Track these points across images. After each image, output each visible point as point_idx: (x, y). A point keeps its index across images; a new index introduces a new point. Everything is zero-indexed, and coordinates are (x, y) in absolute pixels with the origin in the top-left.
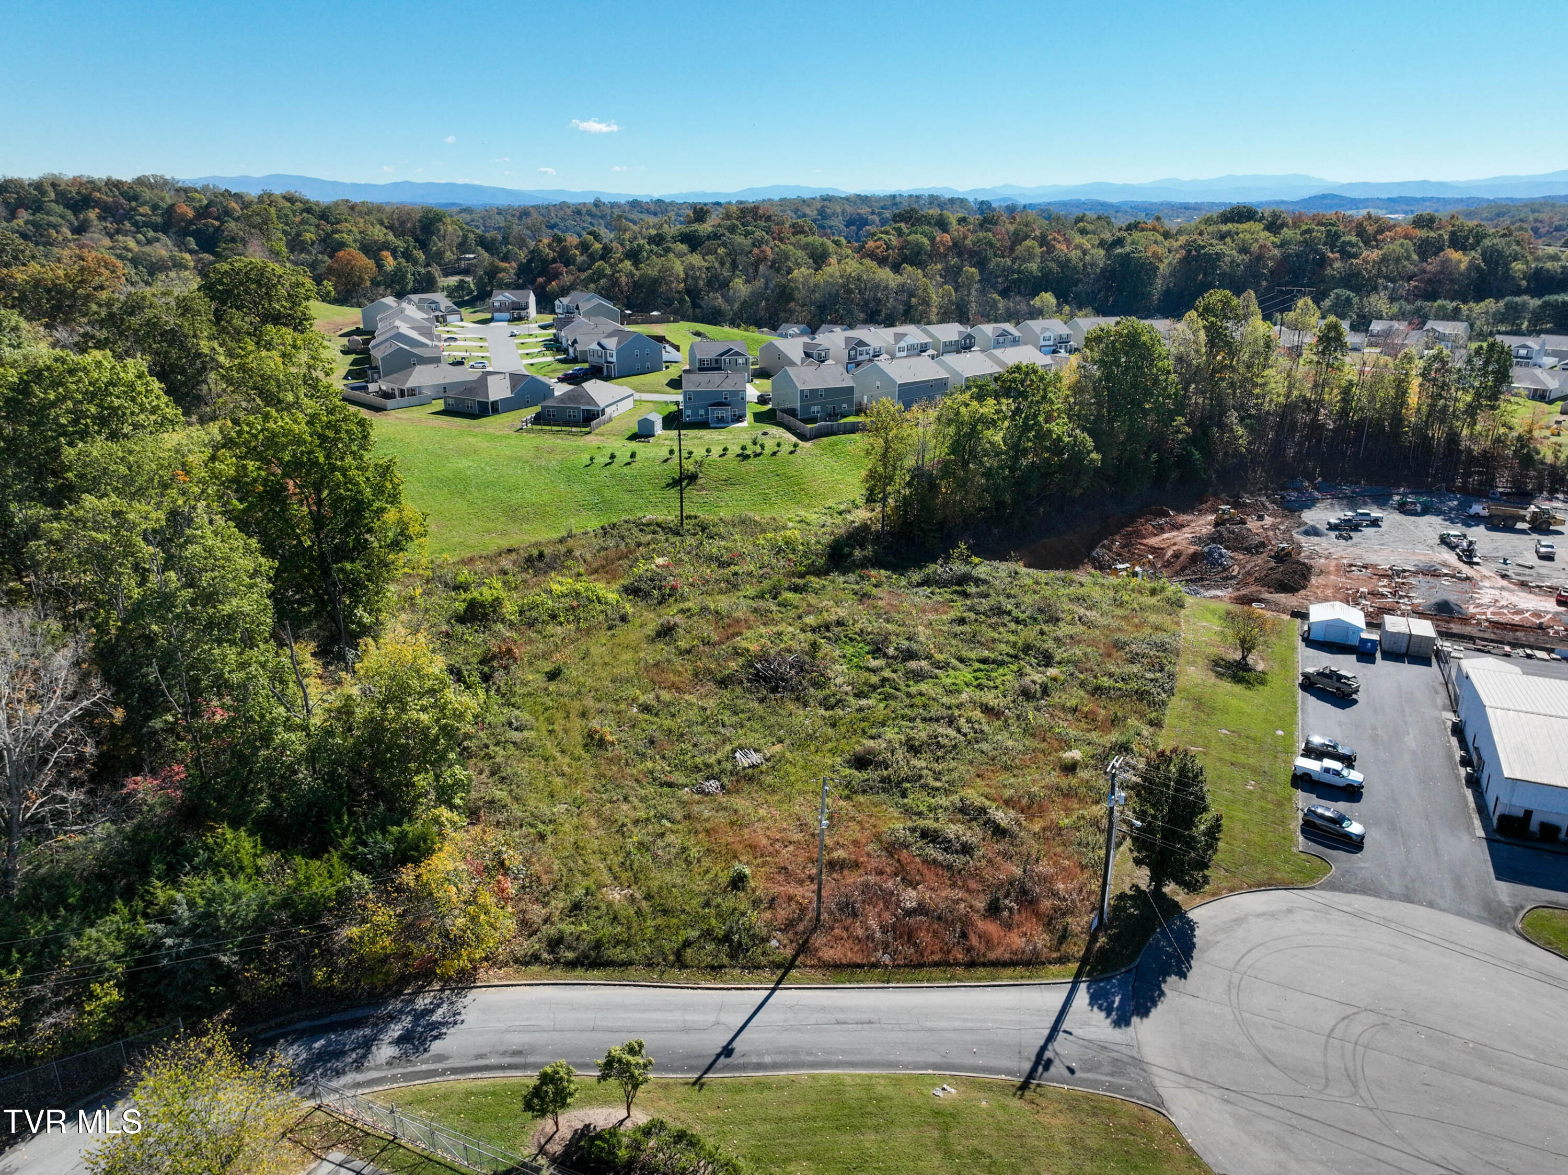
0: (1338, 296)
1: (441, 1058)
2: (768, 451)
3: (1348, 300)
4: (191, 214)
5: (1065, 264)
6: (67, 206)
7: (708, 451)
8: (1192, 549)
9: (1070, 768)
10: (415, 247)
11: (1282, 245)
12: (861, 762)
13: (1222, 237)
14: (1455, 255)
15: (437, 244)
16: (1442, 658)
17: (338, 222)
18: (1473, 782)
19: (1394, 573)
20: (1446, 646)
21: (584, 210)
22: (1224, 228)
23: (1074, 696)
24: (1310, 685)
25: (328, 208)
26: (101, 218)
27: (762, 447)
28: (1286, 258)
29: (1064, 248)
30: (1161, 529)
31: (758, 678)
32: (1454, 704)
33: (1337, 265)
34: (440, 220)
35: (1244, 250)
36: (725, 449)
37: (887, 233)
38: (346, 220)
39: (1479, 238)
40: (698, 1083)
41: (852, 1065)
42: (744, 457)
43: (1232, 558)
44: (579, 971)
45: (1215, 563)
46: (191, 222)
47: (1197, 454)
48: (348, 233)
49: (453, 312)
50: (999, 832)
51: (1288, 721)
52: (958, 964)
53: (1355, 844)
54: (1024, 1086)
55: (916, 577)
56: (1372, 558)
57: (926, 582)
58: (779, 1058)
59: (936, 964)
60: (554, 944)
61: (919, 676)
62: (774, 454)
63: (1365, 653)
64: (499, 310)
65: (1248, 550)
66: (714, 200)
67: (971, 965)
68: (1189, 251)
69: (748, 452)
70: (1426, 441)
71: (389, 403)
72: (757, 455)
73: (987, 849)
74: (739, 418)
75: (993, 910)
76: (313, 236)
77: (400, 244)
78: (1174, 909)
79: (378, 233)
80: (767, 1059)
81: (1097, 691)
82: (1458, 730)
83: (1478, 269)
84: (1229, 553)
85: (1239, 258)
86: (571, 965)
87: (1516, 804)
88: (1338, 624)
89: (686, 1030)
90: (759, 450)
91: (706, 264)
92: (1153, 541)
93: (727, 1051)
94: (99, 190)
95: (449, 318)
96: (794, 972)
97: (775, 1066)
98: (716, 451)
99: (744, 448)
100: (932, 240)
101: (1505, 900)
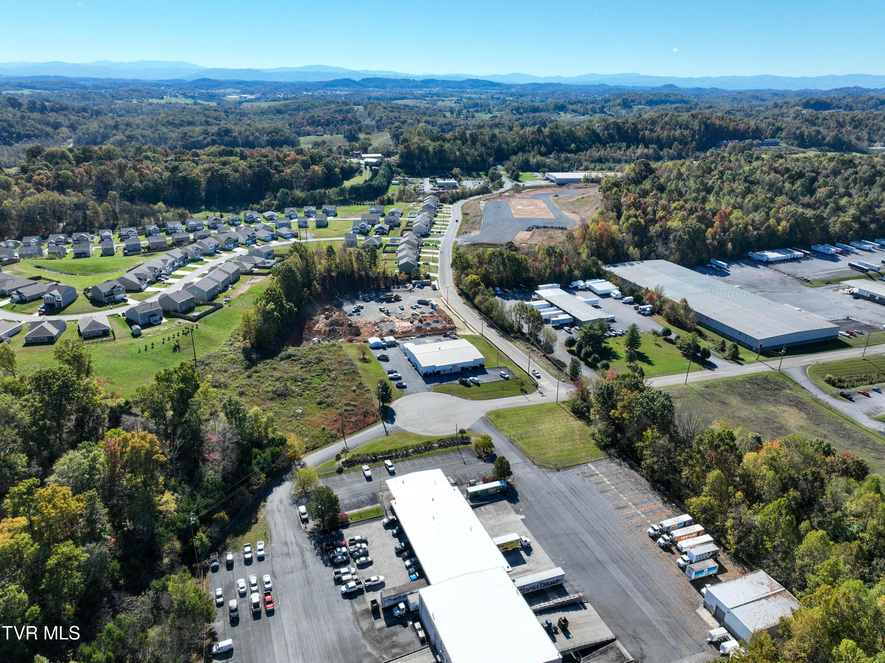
0: (283, 192)
1: (310, 466)
3: (287, 193)
5: (155, 182)
8: (327, 329)
9: (354, 391)
11: (251, 167)
12: (320, 403)
13: (224, 164)
14: (316, 168)
16: (398, 344)
18: (416, 369)
19: (376, 324)
20: (398, 341)
22: (224, 159)
23: (343, 377)
24: (379, 359)
28: (255, 174)
29: (148, 172)
30: (314, 324)
31: (279, 395)
32: (406, 355)
33: (276, 176)
35: (236, 171)
36: (178, 333)
37: (41, 169)
39: (321, 158)
41: (365, 442)
42: (185, 334)
43: (339, 329)
44: (315, 450)
45: (335, 331)
50: (354, 406)
51: (381, 368)
53: (405, 387)
54: (388, 434)
55: (278, 359)
56: (369, 320)
57: (282, 359)
58: (355, 445)
59: (363, 427)
60: (307, 448)
61: (310, 383)
62: (192, 330)
63: (384, 348)
65: (340, 325)
67: (367, 425)
68: (213, 173)
70: (360, 275)
73: (355, 409)
74: (161, 318)
75: (365, 417)
78: (388, 407)
80: (354, 447)
81: (345, 374)
82: (409, 360)
83: (326, 174)
84: (336, 327)
85: (237, 175)
86: (313, 450)
87: (424, 371)
88: (377, 343)
89: (339, 448)
92: (316, 328)
96: (346, 436)
98: (176, 334)
100: (73, 172)
101: (429, 387)
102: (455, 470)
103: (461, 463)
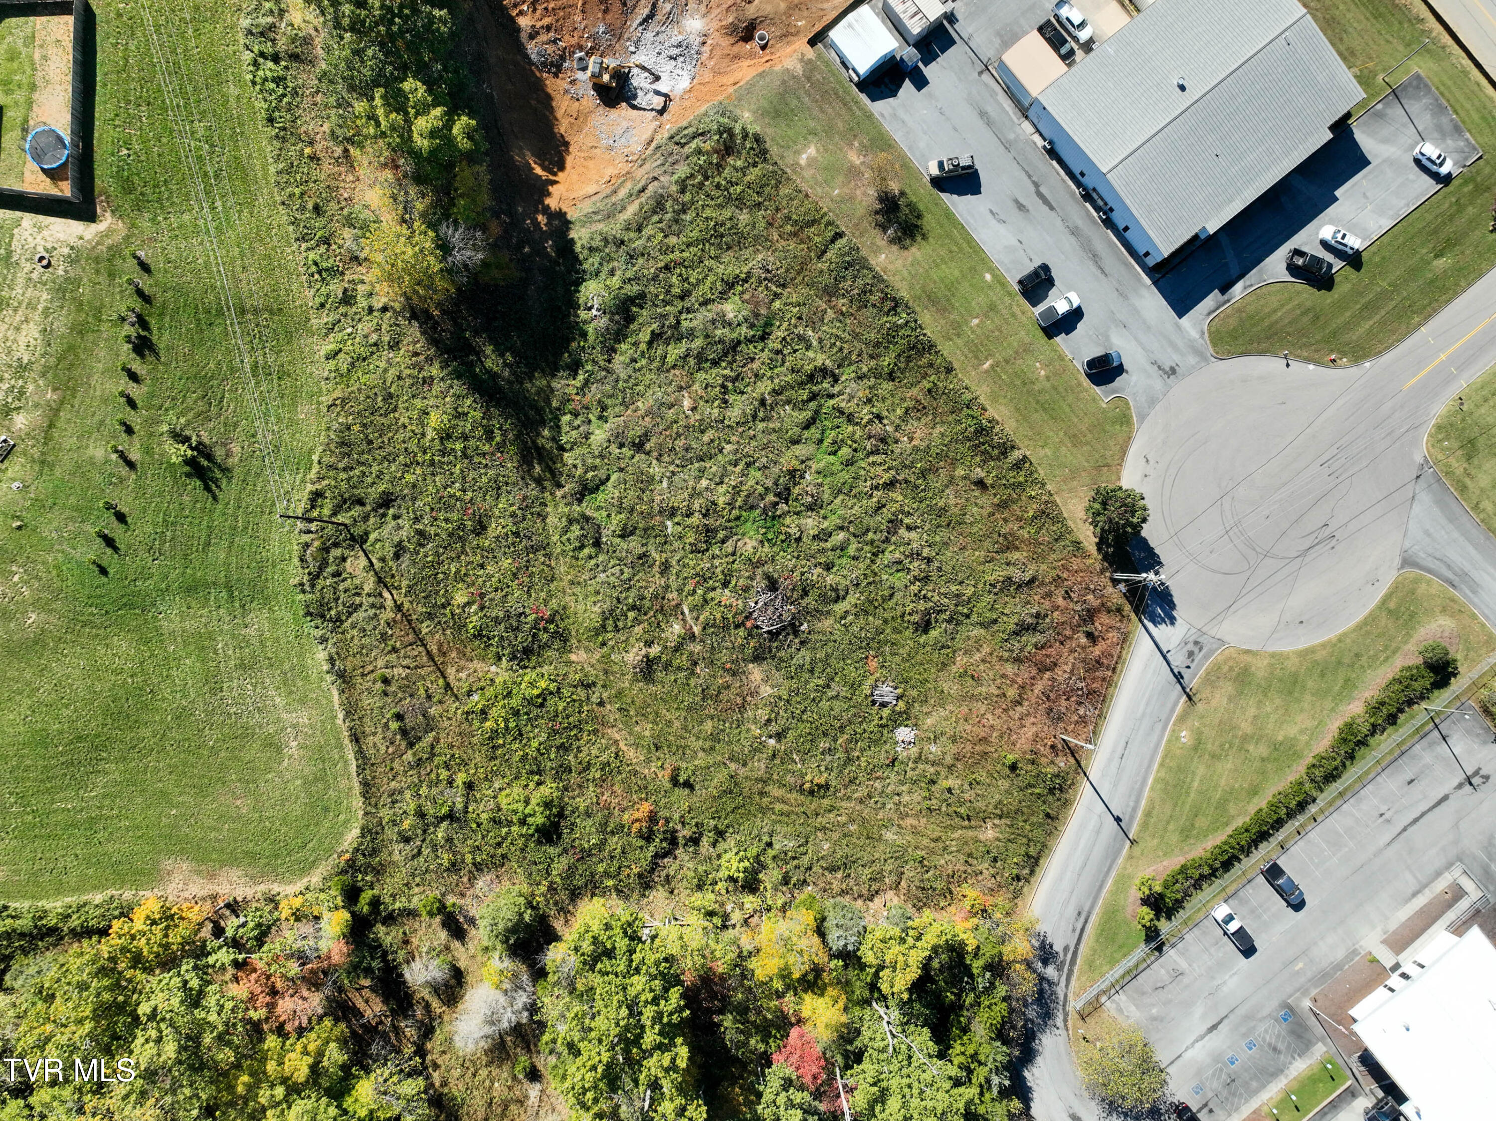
1: (1066, 949)
40: (1133, 842)
41: (1149, 766)
44: (1037, 869)
54: (1190, 698)
58: (1133, 798)
63: (915, 76)
80: (1132, 804)
86: (1032, 872)
89: (1098, 832)
90: (131, 316)
93: (1118, 820)
96: (1083, 764)
97: (1137, 802)
99: (126, 338)
101: (1194, 334)
102: (1456, 825)
103: (1460, 786)
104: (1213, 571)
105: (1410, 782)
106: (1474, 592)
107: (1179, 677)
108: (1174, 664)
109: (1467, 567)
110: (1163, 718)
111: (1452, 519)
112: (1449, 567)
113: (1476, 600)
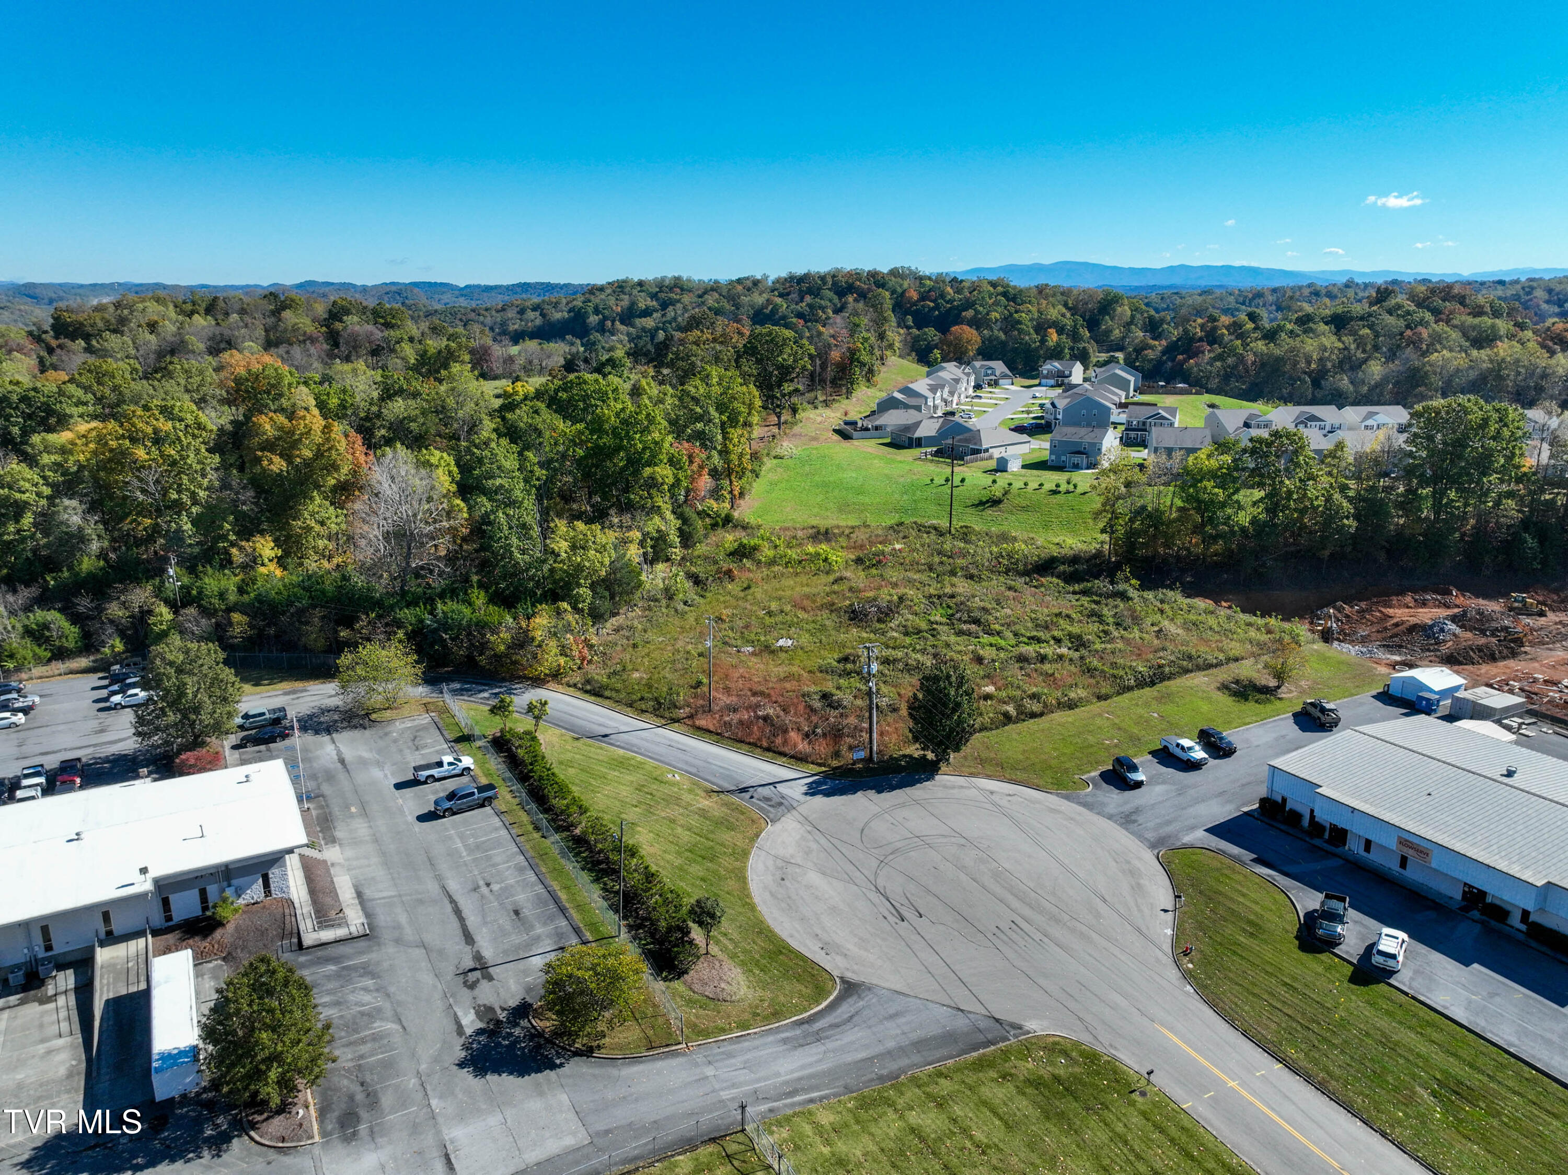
2: (1080, 490)
4: (915, 296)
6: (836, 293)
7: (1026, 484)
10: (1082, 326)
12: (845, 659)
15: (1107, 323)
17: (1023, 303)
21: (1324, 292)
24: (1306, 713)
25: (1021, 291)
26: (856, 300)
27: (1075, 486)
30: (1424, 604)
31: (852, 611)
34: (1117, 302)
36: (1041, 485)
38: (1030, 302)
40: (576, 738)
41: (649, 757)
42: (1055, 492)
43: (1454, 635)
46: (915, 304)
47: (1531, 542)
48: (1026, 316)
49: (1005, 376)
51: (1233, 725)
52: (761, 747)
53: (1127, 785)
54: (717, 792)
55: (1077, 587)
57: (1084, 593)
58: (622, 744)
59: (749, 744)
60: (588, 682)
62: (1084, 493)
63: (1419, 710)
64: (1046, 377)
65: (1483, 632)
66: (1496, 279)
67: (768, 750)
69: (1061, 489)
71: (855, 434)
72: (1068, 492)
74: (1092, 466)
76: (998, 316)
77: (1068, 322)
79: (1054, 313)
84: (1458, 631)
87: (1276, 790)
89: (599, 724)
90: (1071, 487)
91: (1341, 345)
92: (1390, 611)
93: (606, 736)
94: (860, 280)
95: (1001, 382)
96: (675, 724)
97: (616, 745)
98: (1033, 485)
99: (1058, 486)
101: (1187, 839)
102: (423, 946)
103: (478, 957)
104: (866, 824)
105: (517, 913)
106: (785, 1041)
107: (744, 790)
108: (760, 789)
109: (830, 1045)
110: (701, 774)
111: (920, 1045)
112: (837, 1026)
113: (771, 1038)
